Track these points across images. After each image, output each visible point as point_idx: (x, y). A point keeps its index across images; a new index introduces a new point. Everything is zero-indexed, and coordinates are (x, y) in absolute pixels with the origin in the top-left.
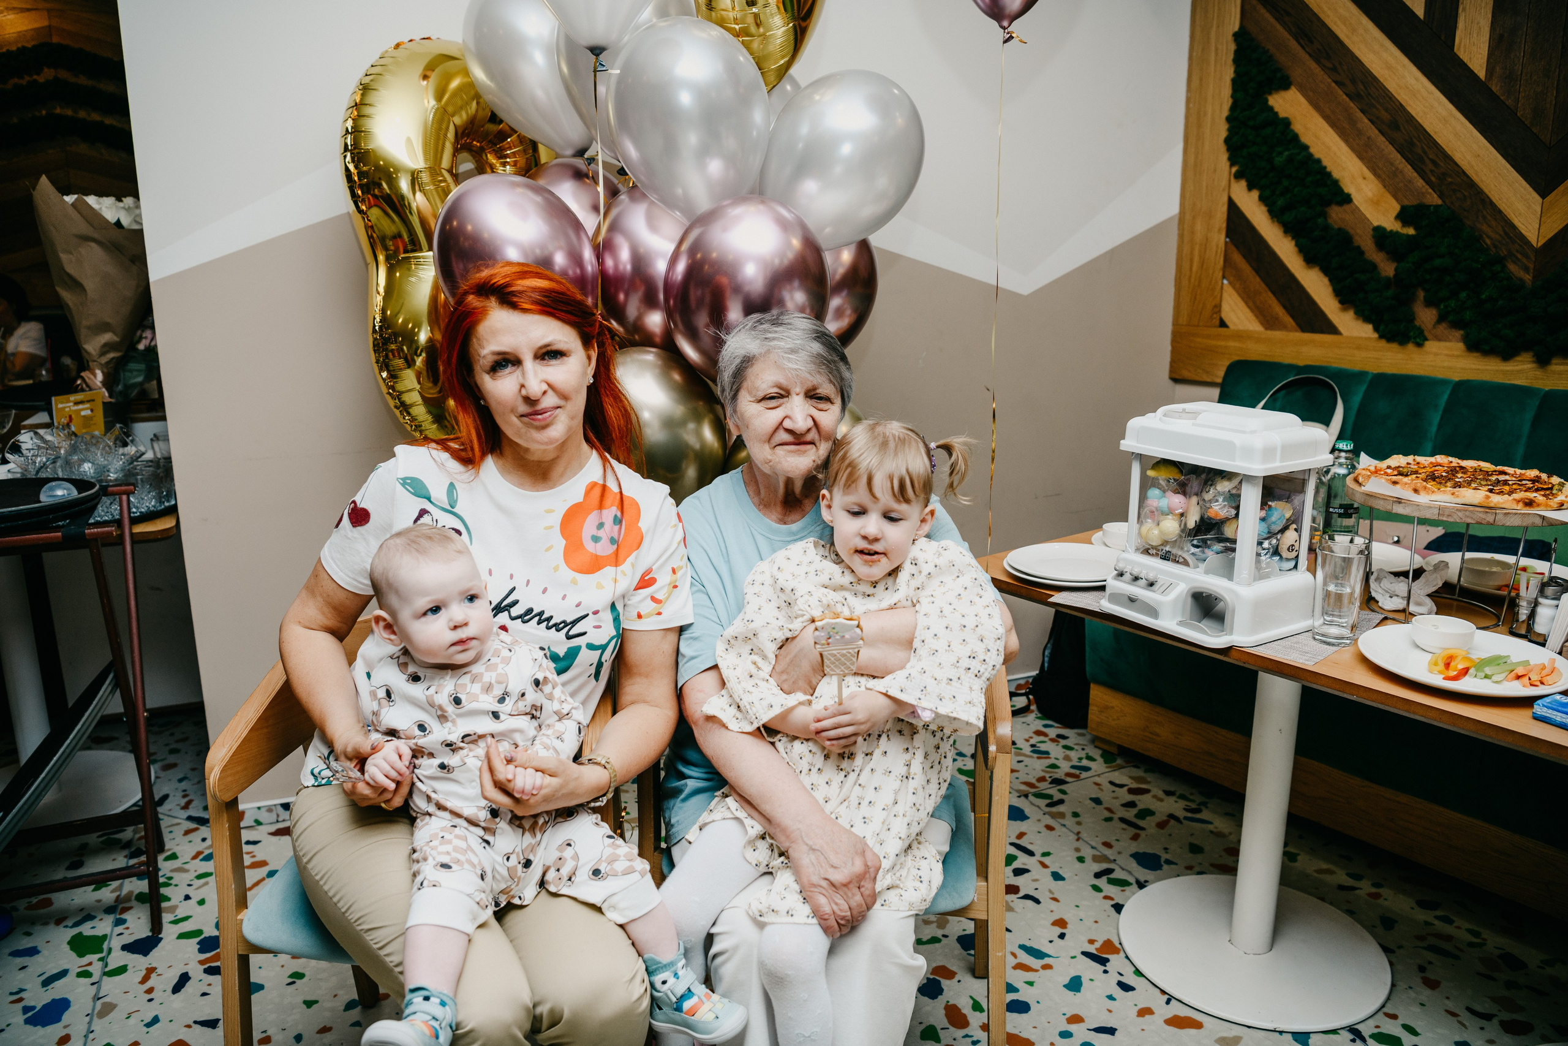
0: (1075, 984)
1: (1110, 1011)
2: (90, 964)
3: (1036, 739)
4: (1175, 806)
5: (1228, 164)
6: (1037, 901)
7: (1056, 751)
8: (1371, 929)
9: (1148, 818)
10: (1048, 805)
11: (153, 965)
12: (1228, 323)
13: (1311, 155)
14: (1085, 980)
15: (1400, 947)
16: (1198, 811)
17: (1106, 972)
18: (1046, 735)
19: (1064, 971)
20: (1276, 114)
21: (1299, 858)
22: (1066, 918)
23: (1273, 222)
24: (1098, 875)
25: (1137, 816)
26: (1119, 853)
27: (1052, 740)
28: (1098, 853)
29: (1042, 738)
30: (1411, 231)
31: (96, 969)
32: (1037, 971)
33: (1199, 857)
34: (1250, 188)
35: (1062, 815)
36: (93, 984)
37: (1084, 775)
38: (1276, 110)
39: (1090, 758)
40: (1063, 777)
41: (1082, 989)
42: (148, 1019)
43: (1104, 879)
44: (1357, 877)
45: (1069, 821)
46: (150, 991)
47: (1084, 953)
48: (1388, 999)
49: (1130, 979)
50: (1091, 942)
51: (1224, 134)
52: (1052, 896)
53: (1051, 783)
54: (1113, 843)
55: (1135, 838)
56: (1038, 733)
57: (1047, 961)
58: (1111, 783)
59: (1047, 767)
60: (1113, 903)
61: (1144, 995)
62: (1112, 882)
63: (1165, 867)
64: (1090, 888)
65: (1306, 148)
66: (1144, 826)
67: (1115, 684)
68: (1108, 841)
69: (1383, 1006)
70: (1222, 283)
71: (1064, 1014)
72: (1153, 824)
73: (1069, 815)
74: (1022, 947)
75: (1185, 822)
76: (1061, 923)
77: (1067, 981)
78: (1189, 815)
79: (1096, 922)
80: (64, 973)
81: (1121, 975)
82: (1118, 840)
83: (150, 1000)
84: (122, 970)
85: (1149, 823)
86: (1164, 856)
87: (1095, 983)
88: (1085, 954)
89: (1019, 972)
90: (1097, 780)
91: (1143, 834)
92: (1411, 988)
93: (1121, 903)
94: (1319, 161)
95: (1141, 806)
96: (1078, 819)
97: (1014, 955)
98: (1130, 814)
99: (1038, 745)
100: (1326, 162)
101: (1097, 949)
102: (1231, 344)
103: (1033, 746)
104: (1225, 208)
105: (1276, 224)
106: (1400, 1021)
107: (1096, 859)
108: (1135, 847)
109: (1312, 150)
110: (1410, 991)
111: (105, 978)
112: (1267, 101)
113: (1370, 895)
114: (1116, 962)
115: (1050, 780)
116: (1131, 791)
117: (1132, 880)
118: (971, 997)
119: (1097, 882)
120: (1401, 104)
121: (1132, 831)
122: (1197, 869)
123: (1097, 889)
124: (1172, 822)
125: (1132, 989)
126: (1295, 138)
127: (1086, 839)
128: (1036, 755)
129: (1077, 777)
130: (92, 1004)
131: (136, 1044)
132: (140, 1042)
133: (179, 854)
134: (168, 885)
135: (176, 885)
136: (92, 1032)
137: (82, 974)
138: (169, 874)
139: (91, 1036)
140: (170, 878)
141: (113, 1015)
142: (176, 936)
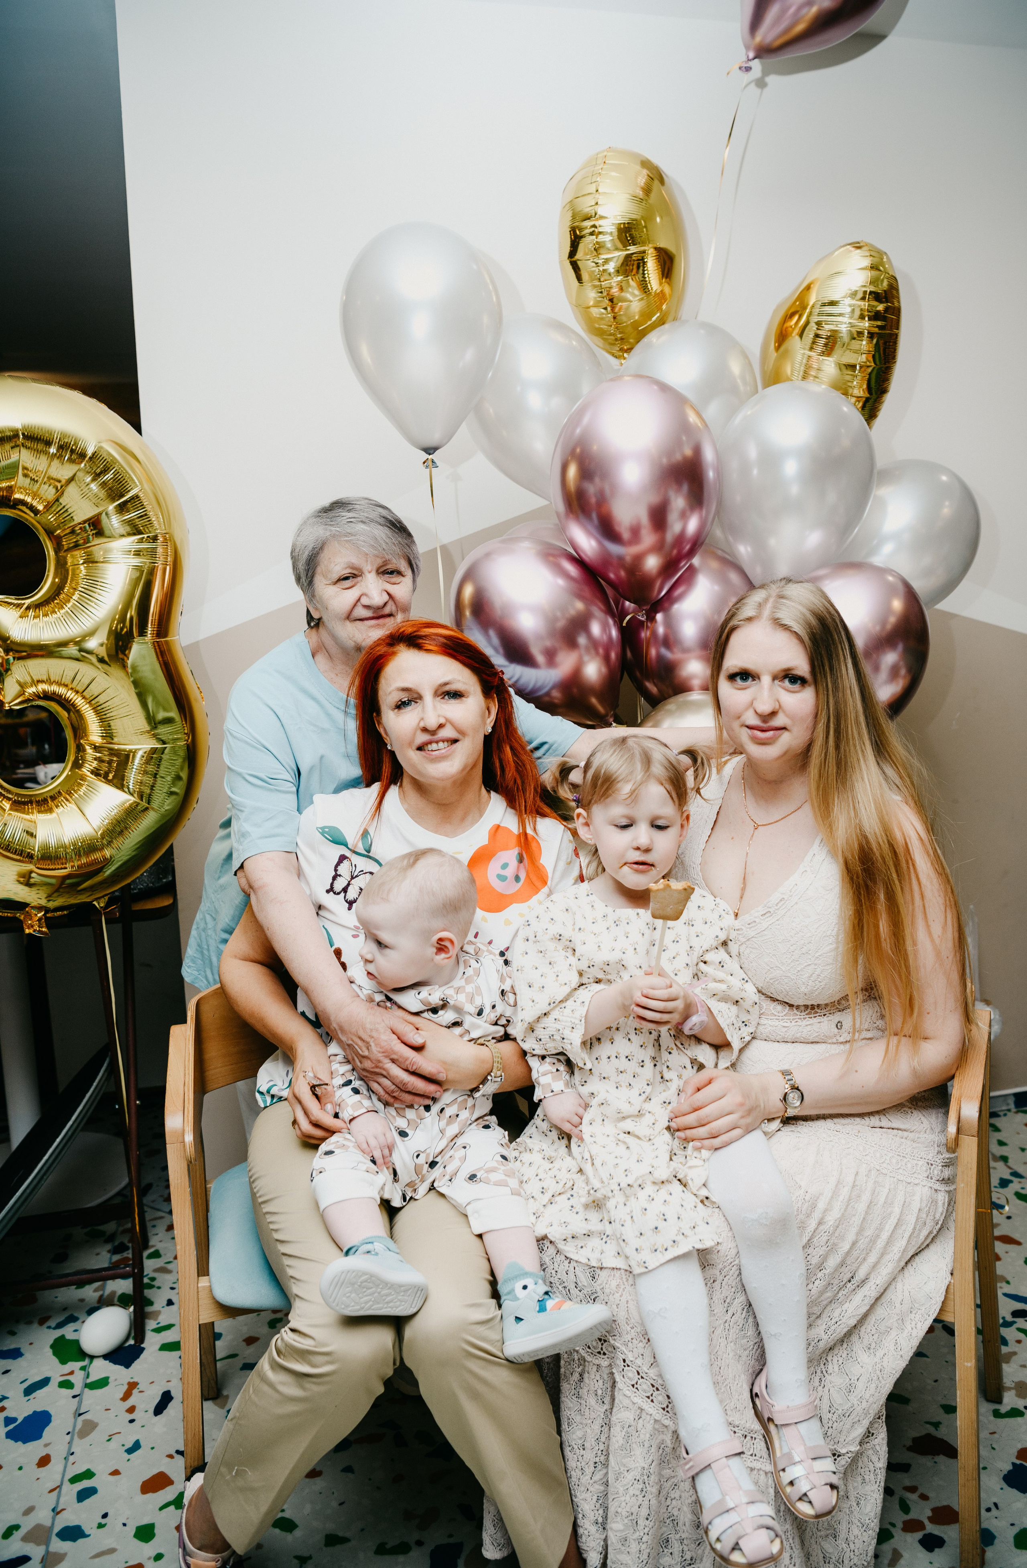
2: (72, 1373)
11: (135, 1380)
31: (78, 1379)
36: (74, 1397)
42: (129, 1445)
46: (131, 1410)
80: (45, 1382)
83: (132, 1421)
84: (103, 1383)
111: (86, 1390)
130: (73, 1420)
131: (116, 1473)
132: (121, 1471)
133: (161, 1252)
134: (152, 1287)
135: (159, 1288)
136: (73, 1454)
137: (66, 1384)
138: (152, 1275)
139: (71, 1458)
140: (153, 1279)
141: (94, 1436)
142: (158, 1346)
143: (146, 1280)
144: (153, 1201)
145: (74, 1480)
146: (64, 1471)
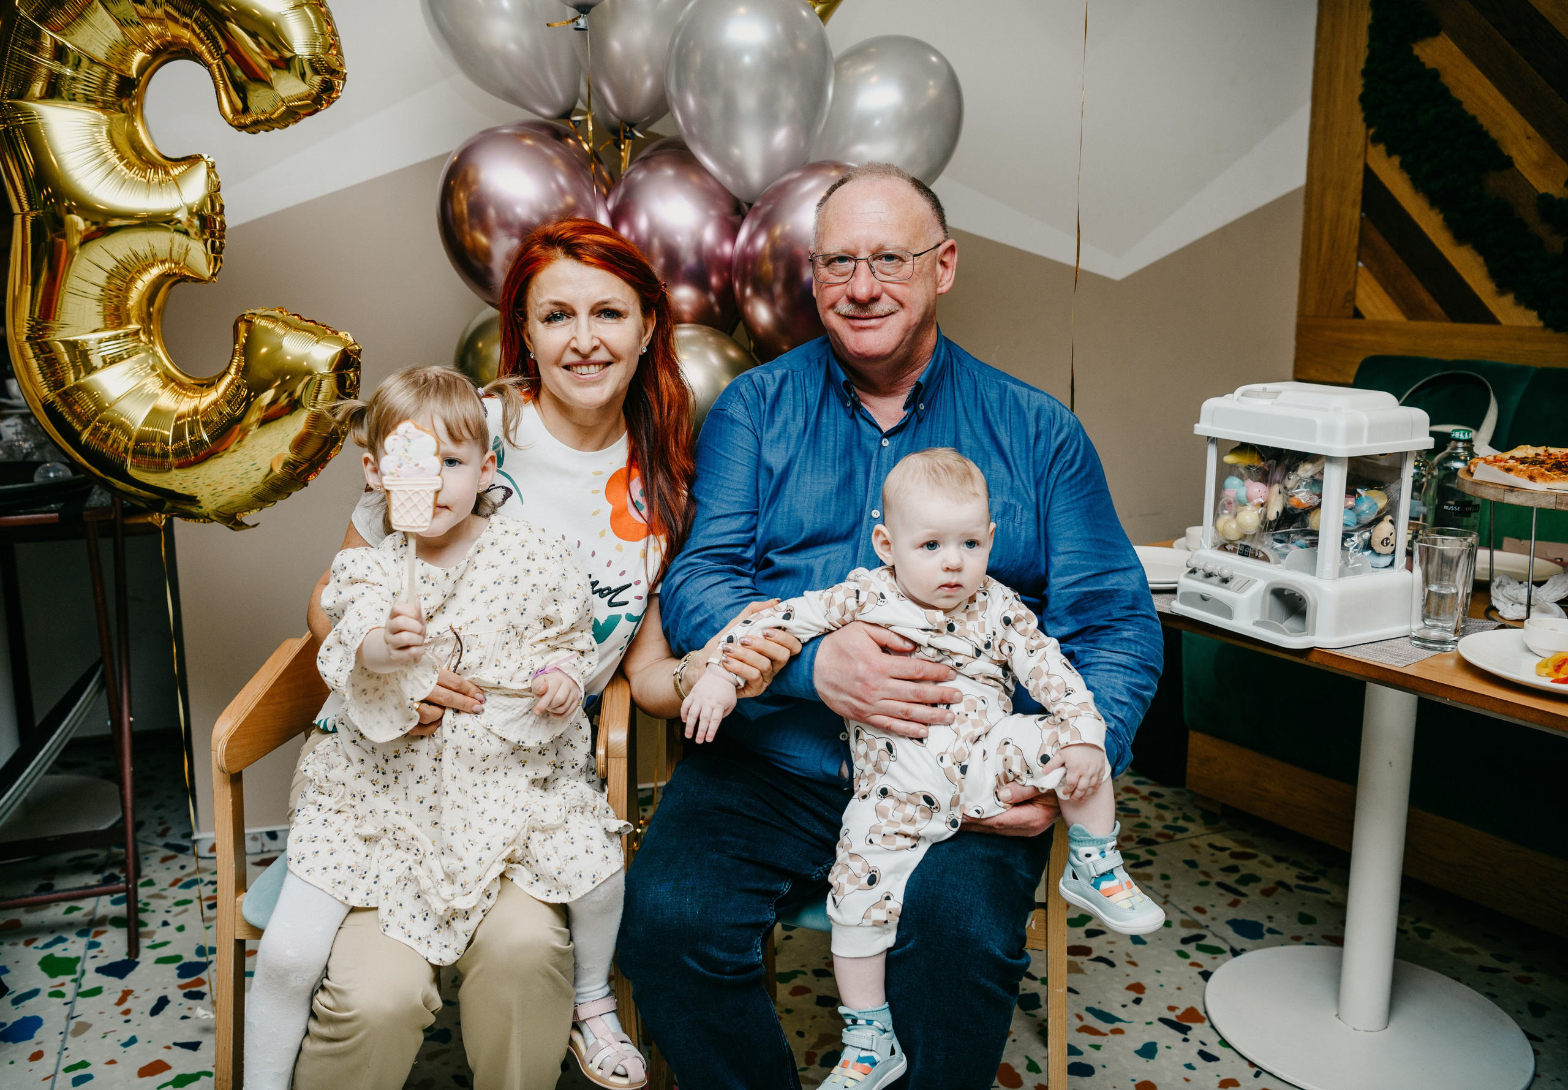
0: (1148, 1051)
1: (1187, 1080)
2: (63, 984)
3: (1123, 797)
4: (1287, 874)
5: (1364, 125)
6: (1112, 964)
7: (1147, 810)
8: (1516, 1015)
9: (1252, 885)
11: (130, 988)
12: (1364, 313)
13: (1464, 112)
14: (1161, 1048)
15: (1549, 1035)
16: (1312, 879)
17: (1186, 1040)
18: (1136, 792)
19: (1137, 1037)
20: (1423, 64)
21: (1432, 934)
22: (1144, 982)
23: (1417, 192)
24: (1185, 941)
25: (1238, 882)
26: (1214, 919)
27: (1144, 798)
28: (1188, 918)
29: (1132, 795)
31: (69, 989)
33: (1309, 928)
34: (1390, 153)
35: (1149, 877)
36: (66, 1004)
37: (1179, 836)
38: (1422, 60)
39: (1187, 819)
40: (1153, 837)
41: (1157, 1056)
42: (125, 1039)
43: (1193, 945)
44: (1504, 959)
45: (1157, 883)
46: (127, 1012)
47: (1162, 1020)
49: (1214, 1049)
50: (1172, 1009)
51: (1359, 90)
52: (1129, 959)
53: (1138, 843)
54: (1207, 908)
55: (1234, 904)
56: (1128, 790)
57: (1117, 1025)
58: (1211, 846)
59: (1135, 826)
60: (1200, 970)
61: (1229, 1066)
62: (1200, 948)
63: (1267, 936)
64: (1175, 954)
65: (1458, 103)
66: (1247, 892)
67: (1217, 730)
68: (1201, 905)
70: (1357, 266)
71: (1133, 1080)
72: (1258, 891)
73: (1156, 877)
74: (1090, 1010)
75: (1296, 890)
76: (1138, 988)
77: (1139, 1046)
78: (1302, 883)
79: (1179, 989)
80: (35, 993)
81: (1204, 1044)
82: (1213, 906)
84: (96, 991)
85: (1252, 891)
86: (1267, 925)
87: (1173, 1051)
88: (1164, 1021)
89: (1085, 1036)
90: (1194, 841)
91: (1244, 900)
92: (1556, 1079)
93: (1210, 970)
94: (1474, 119)
95: (1244, 871)
96: (1166, 882)
97: (1080, 1018)
98: (1230, 880)
99: (1127, 802)
100: (1482, 120)
101: (1177, 1017)
102: (1369, 337)
104: (1360, 178)
105: (1421, 194)
107: (1184, 924)
108: (1232, 914)
109: (1465, 107)
111: (79, 998)
112: (1411, 50)
113: (1519, 979)
114: (1198, 1031)
115: (1137, 840)
116: (1234, 855)
117: (1226, 947)
118: (1027, 1057)
119: (1184, 948)
121: (1231, 897)
122: (1306, 940)
123: (1183, 955)
124: (1281, 890)
125: (1216, 1059)
126: (1445, 92)
127: (1175, 903)
129: (1170, 838)
130: (64, 1023)
131: (112, 1062)
132: (116, 1060)
133: (155, 881)
134: (145, 911)
135: (153, 911)
136: (66, 1049)
137: (54, 994)
138: (145, 900)
139: (65, 1053)
140: (147, 904)
141: (87, 1035)
142: (154, 960)
143: (140, 905)
144: (145, 837)
145: (68, 1070)
146: (58, 1063)
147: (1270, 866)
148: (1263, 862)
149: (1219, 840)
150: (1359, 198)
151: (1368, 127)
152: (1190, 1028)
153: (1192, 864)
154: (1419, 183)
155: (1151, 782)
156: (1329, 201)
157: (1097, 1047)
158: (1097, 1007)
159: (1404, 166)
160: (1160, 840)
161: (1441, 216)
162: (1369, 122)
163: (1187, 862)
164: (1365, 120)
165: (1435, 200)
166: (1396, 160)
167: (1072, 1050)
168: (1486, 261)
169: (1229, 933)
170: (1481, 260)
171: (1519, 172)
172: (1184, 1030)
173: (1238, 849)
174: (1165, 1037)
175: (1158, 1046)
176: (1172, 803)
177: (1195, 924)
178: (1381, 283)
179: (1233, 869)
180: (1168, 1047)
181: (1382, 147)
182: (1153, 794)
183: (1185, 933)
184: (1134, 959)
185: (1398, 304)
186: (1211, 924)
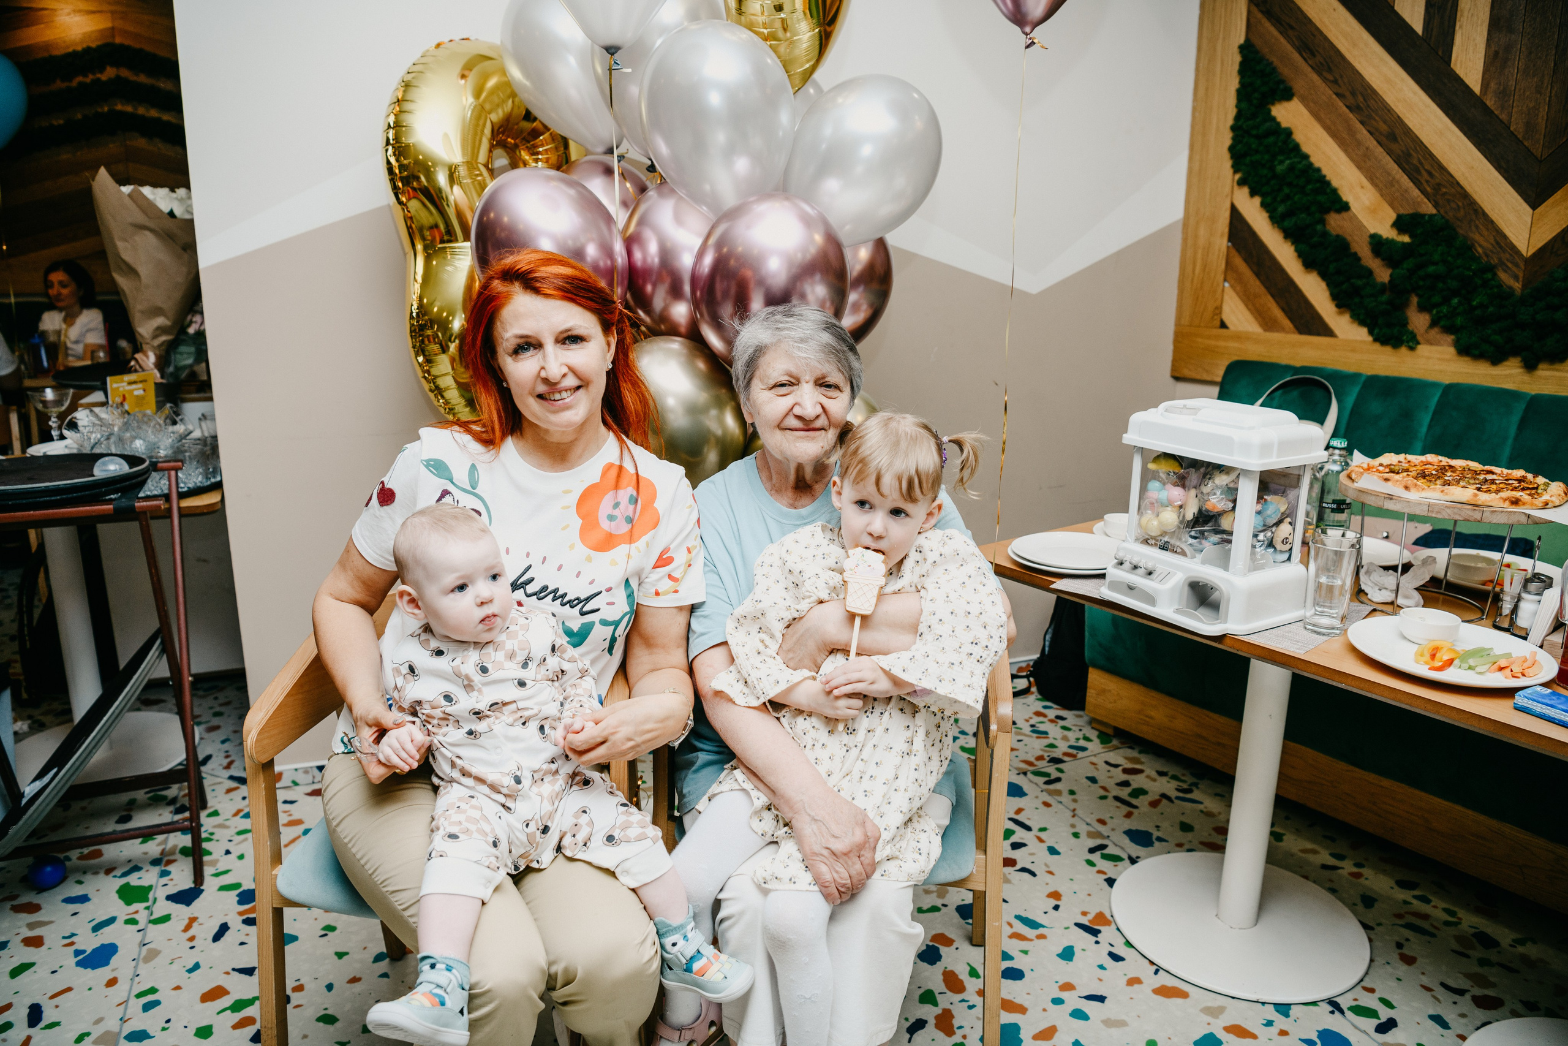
0: (1067, 954)
1: (1101, 980)
2: (137, 912)
3: (1035, 720)
4: (1168, 786)
5: (1231, 171)
6: (1033, 874)
7: (1054, 731)
8: (1352, 907)
9: (1141, 797)
10: (1046, 783)
11: (195, 915)
12: (1229, 324)
13: (1311, 165)
14: (1077, 950)
15: (1379, 924)
16: (1189, 791)
17: (1097, 942)
18: (1045, 716)
19: (1057, 941)
20: (1278, 124)
21: (1285, 838)
22: (1060, 890)
23: (1274, 228)
24: (1092, 851)
25: (1131, 795)
26: (1113, 830)
27: (1051, 721)
28: (1092, 830)
29: (1041, 719)
30: (1406, 239)
31: (142, 917)
32: (1031, 940)
33: (1190, 835)
34: (1253, 194)
35: (1059, 793)
36: (139, 931)
37: (1081, 754)
38: (1279, 119)
39: (1086, 739)
40: (1061, 757)
41: (1075, 958)
42: (190, 966)
43: (1098, 854)
44: (1340, 857)
45: (1066, 798)
46: (192, 939)
47: (1077, 925)
48: (1367, 973)
49: (1121, 950)
50: (1084, 914)
51: (1228, 142)
52: (1047, 869)
53: (1049, 762)
54: (1108, 820)
55: (1128, 815)
56: (1038, 714)
57: (1041, 931)
58: (1107, 763)
59: (1046, 746)
60: (1106, 877)
61: (1133, 965)
62: (1106, 857)
63: (1157, 844)
64: (1085, 863)
65: (1306, 157)
66: (1137, 804)
67: (1112, 669)
68: (1102, 818)
69: (1362, 980)
70: (1224, 286)
71: (1057, 982)
72: (1146, 803)
73: (1065, 793)
74: (1018, 917)
75: (1175, 801)
76: (1056, 895)
77: (1060, 950)
79: (1089, 895)
80: (112, 920)
81: (1112, 945)
82: (1112, 818)
83: (192, 948)
84: (166, 919)
85: (1142, 802)
86: (1156, 834)
87: (1087, 953)
88: (1079, 925)
89: (1015, 941)
90: (1094, 759)
91: (1136, 811)
92: (1388, 963)
93: (1113, 877)
94: (1319, 170)
95: (1134, 785)
96: (1074, 797)
97: (1010, 925)
98: (1124, 793)
99: (1037, 725)
100: (1325, 171)
101: (1090, 921)
102: (1231, 344)
103: (1032, 726)
104: (1227, 214)
105: (1277, 230)
106: (1377, 995)
107: (1091, 835)
108: (1128, 825)
109: (1313, 159)
110: (1387, 967)
111: (150, 925)
112: (1269, 111)
113: (1352, 874)
114: (1107, 933)
115: (1048, 759)
116: (1126, 771)
117: (1124, 856)
118: (968, 964)
119: (1091, 857)
120: (1399, 117)
121: (1125, 809)
122: (1187, 846)
123: (1090, 863)
124: (1164, 801)
125: (1122, 959)
126: (1297, 147)
127: (1081, 816)
128: (1035, 735)
129: (1074, 756)
130: (137, 949)
131: (178, 987)
132: (181, 984)
133: (219, 811)
134: (211, 840)
135: (216, 841)
136: (138, 976)
137: (132, 921)
138: (209, 830)
139: (137, 980)
140: (210, 834)
141: (157, 961)
142: (217, 887)
143: (203, 835)
145: (139, 995)
146: (131, 988)
147: (1154, 780)
148: (1148, 777)
149: (1115, 757)
150: (1226, 230)
151: (1235, 172)
152: (1099, 931)
153: (1093, 780)
154: (1276, 220)
155: (1055, 706)
156: (1202, 232)
157: (1025, 952)
158: (1024, 914)
159: (1263, 205)
160: (1066, 758)
161: (1293, 248)
162: (1236, 168)
163: (1088, 778)
164: (1233, 166)
165: (1289, 235)
166: (1257, 200)
167: (1006, 956)
168: (1328, 285)
169: (1126, 841)
170: (1323, 285)
171: (1354, 215)
172: (1095, 933)
173: (1129, 766)
174: (1082, 940)
175: (1075, 949)
176: (1074, 725)
177: (1099, 835)
178: (1243, 301)
179: (1125, 784)
180: (1084, 950)
181: (1246, 190)
182: (1059, 717)
183: (1092, 843)
184: (1051, 869)
185: (1256, 318)
186: (1111, 834)
